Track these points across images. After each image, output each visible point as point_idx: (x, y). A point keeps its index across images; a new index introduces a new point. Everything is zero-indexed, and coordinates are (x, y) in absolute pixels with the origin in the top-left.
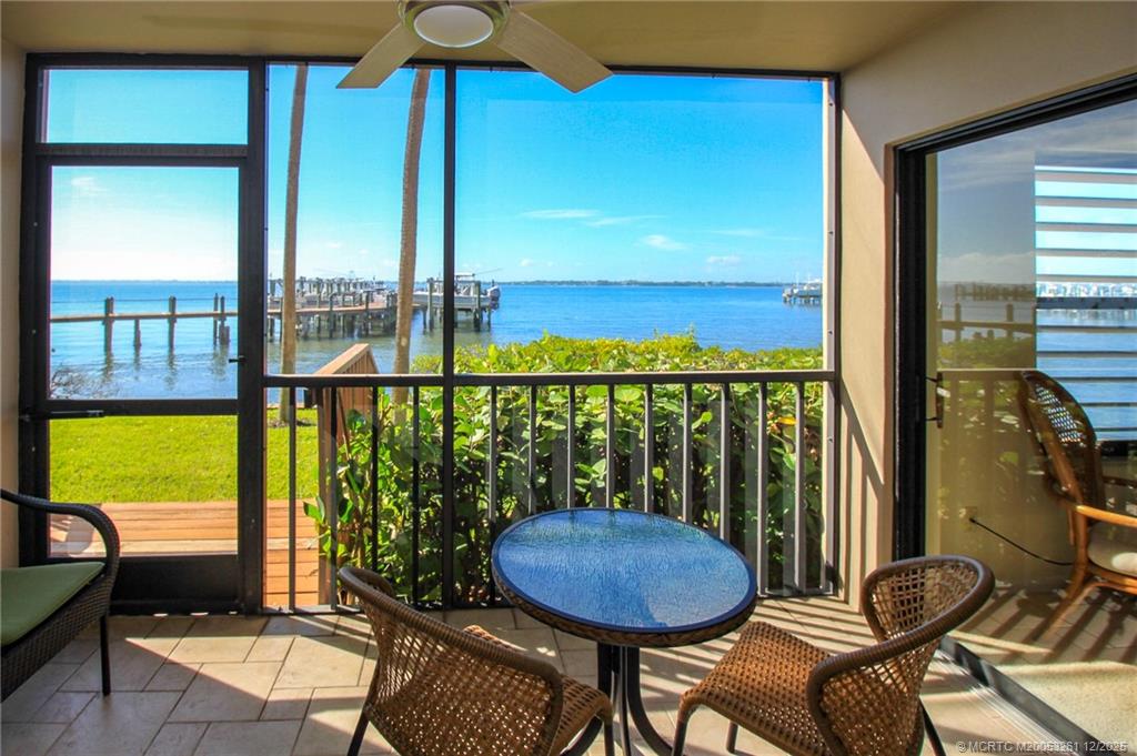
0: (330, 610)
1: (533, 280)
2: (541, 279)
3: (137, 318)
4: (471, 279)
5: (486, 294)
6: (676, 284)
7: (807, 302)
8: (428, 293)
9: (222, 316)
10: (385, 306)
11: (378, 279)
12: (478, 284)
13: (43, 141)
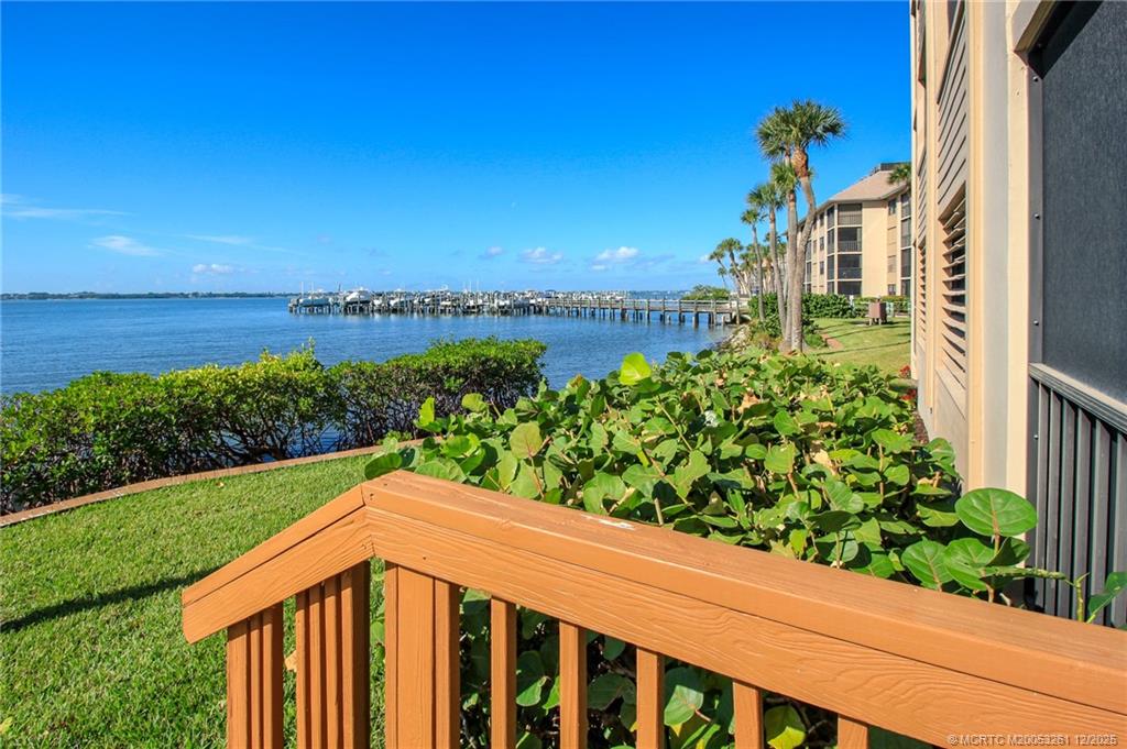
6: (151, 296)
7: (312, 311)
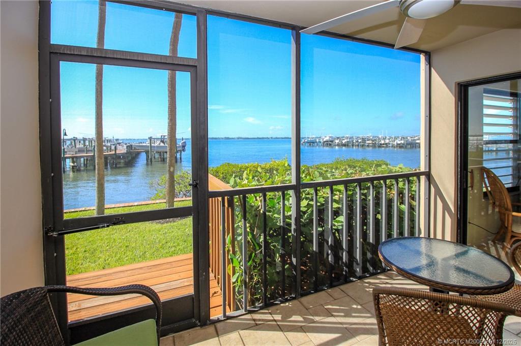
7: (310, 145)
8: (149, 144)
10: (125, 152)
11: (115, 138)
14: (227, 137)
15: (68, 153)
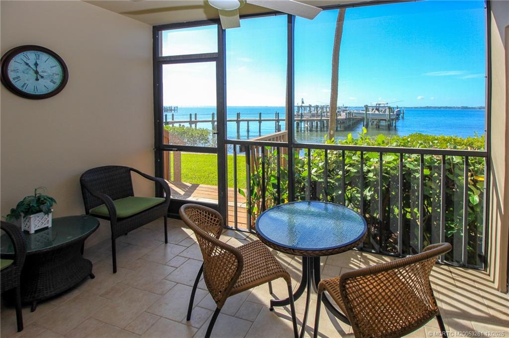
0: (248, 231)
1: (425, 106)
2: (429, 106)
3: (248, 121)
4: (386, 105)
5: (393, 113)
8: (365, 112)
9: (278, 121)
10: (345, 118)
12: (390, 108)
13: (160, 56)
14: (465, 106)
15: (305, 117)
